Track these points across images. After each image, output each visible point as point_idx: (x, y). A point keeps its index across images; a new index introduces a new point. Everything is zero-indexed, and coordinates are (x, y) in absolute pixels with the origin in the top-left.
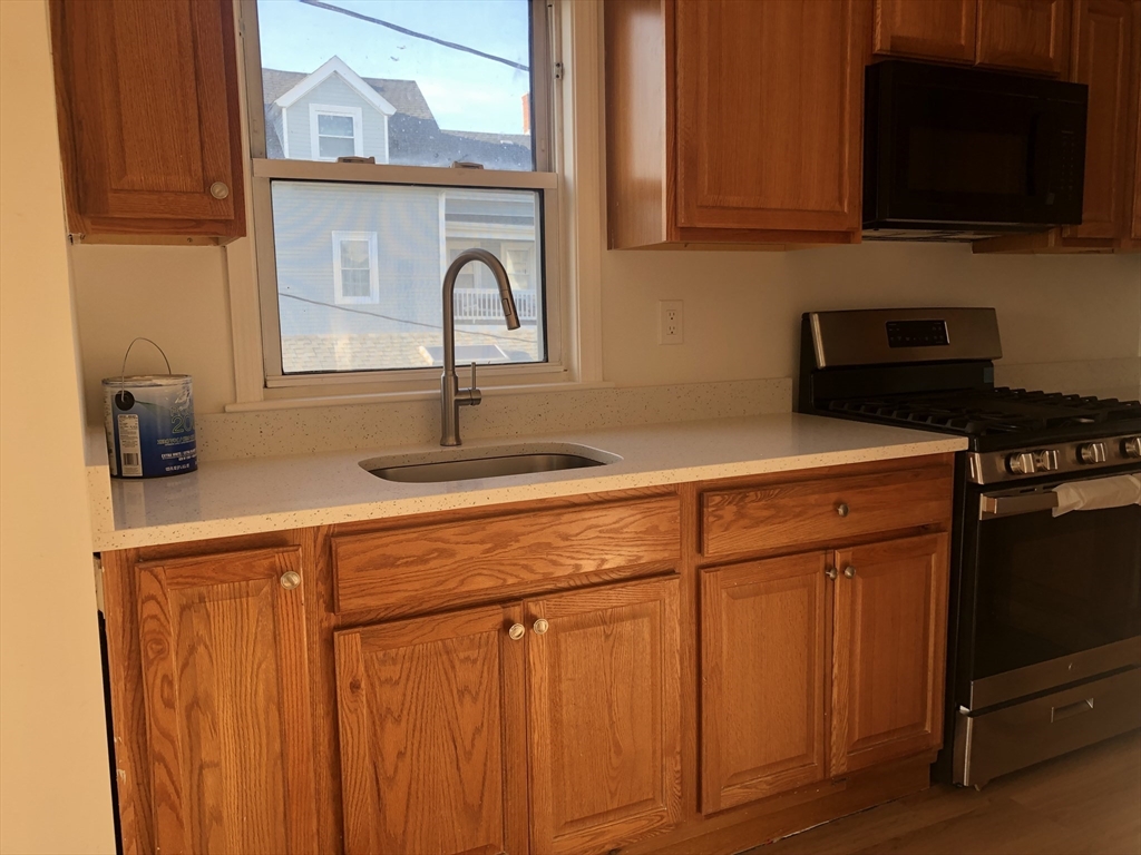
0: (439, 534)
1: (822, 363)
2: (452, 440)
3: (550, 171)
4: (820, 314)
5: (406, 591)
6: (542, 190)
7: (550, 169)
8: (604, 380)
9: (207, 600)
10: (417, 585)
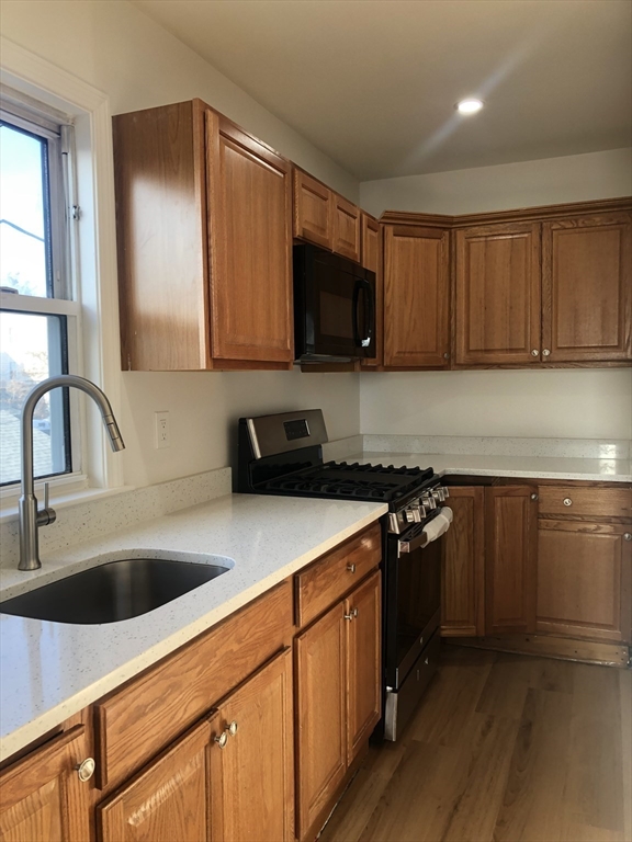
0: (172, 669)
1: (259, 456)
2: (33, 564)
3: (66, 299)
4: (254, 419)
5: (153, 736)
6: (65, 316)
7: (64, 296)
8: (125, 484)
9: (3, 831)
10: (158, 728)
